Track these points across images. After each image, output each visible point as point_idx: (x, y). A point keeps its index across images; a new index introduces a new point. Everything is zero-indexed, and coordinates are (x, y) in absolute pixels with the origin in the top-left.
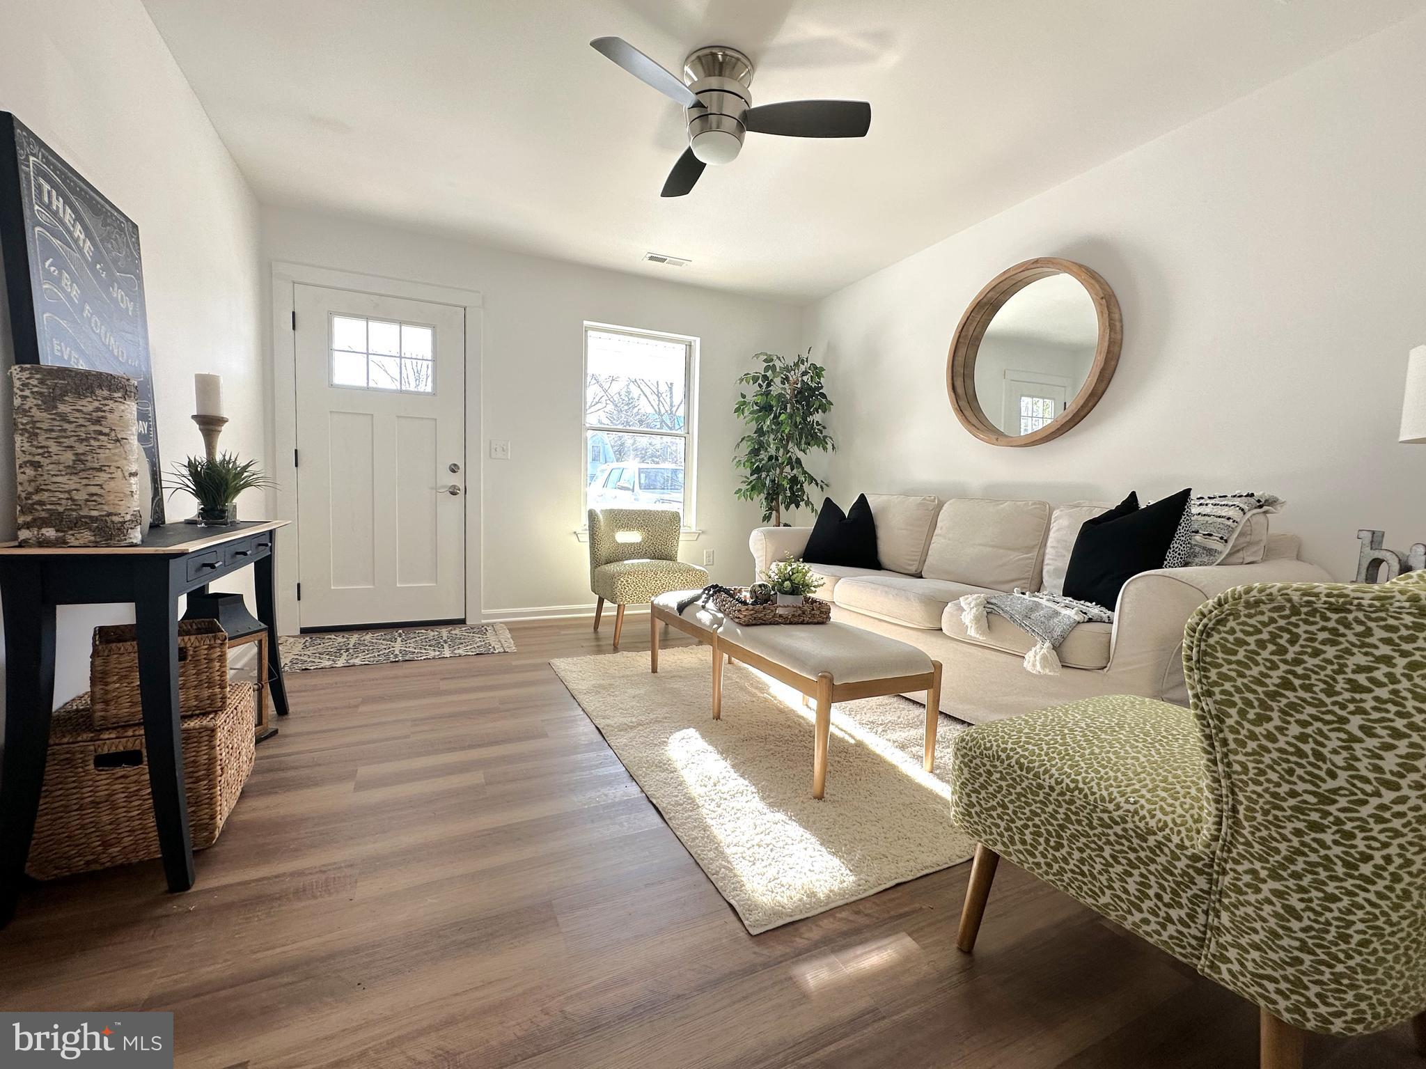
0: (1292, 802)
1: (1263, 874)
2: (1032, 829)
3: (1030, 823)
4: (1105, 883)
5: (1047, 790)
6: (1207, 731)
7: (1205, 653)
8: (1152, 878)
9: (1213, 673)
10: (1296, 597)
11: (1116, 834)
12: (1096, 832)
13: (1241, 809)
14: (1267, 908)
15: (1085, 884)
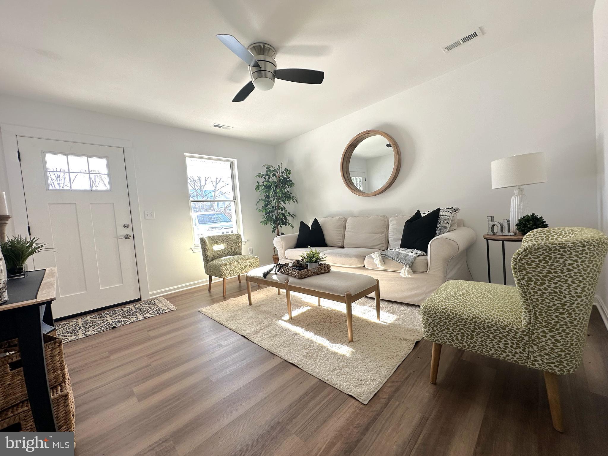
0: (554, 307)
1: (547, 331)
2: (460, 334)
3: (460, 333)
4: (492, 347)
5: (465, 320)
6: (524, 290)
7: (521, 266)
8: (509, 341)
9: (524, 272)
10: (550, 246)
11: (494, 330)
12: (486, 330)
13: (537, 313)
14: (549, 341)
15: (484, 348)
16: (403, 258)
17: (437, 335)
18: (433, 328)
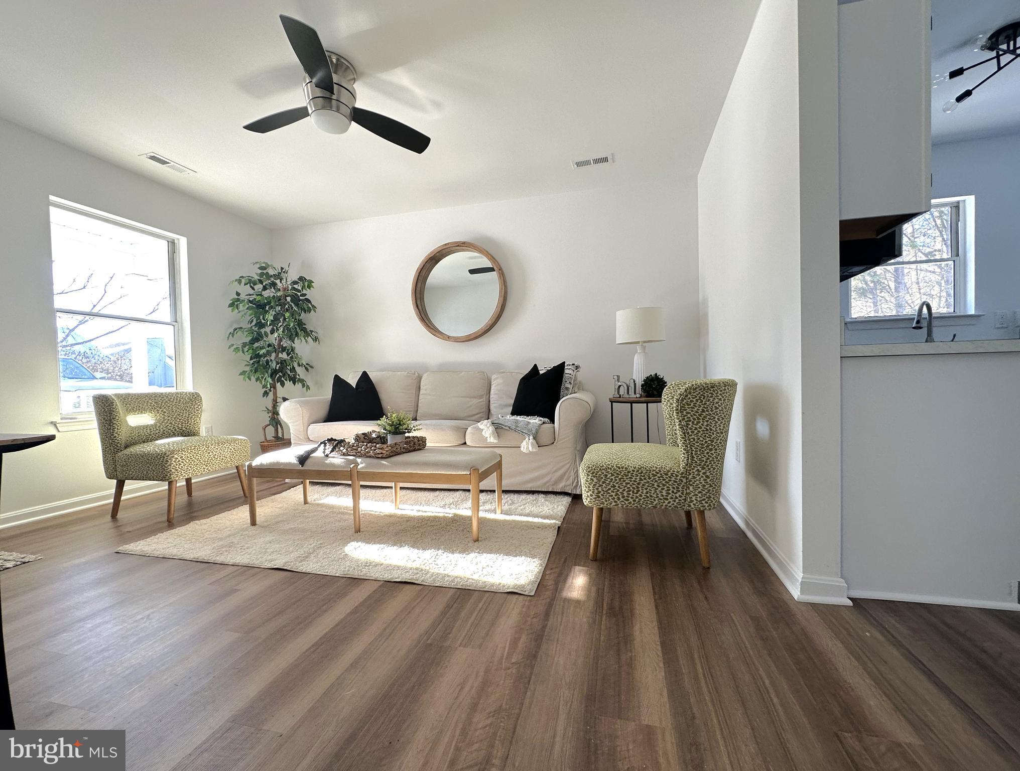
0: (706, 445)
1: (700, 469)
2: (626, 490)
3: (626, 488)
4: (655, 496)
5: (632, 472)
6: (683, 431)
7: (683, 407)
8: (670, 486)
9: (685, 413)
10: (704, 385)
11: (658, 477)
12: (651, 479)
13: (693, 452)
14: (702, 479)
15: (648, 500)
16: (524, 426)
17: (602, 497)
18: (597, 489)
